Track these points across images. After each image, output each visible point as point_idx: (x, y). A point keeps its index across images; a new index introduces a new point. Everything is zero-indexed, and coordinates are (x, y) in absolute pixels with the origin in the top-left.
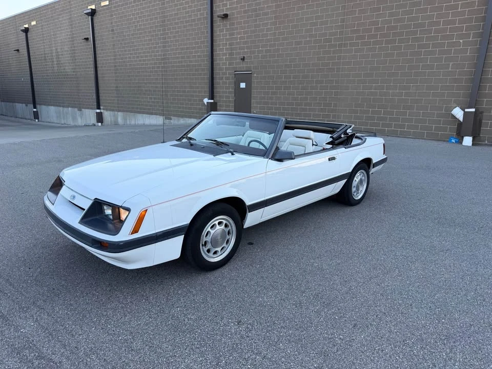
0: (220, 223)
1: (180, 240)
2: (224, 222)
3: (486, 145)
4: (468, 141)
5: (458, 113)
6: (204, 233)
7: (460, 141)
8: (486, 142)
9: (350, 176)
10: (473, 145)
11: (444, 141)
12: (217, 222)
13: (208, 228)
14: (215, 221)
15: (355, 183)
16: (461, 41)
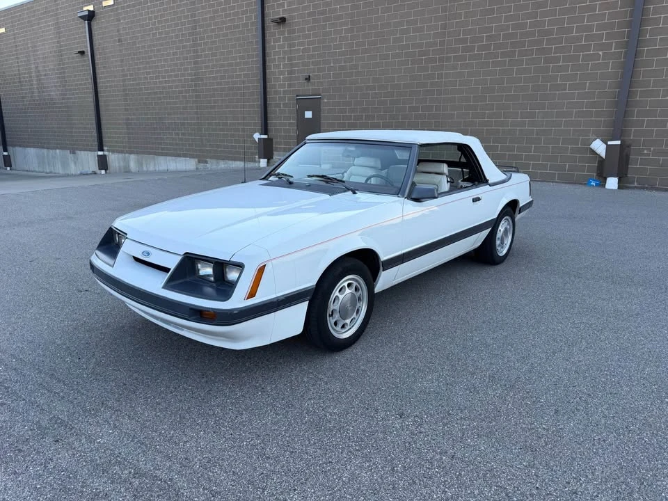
0: (349, 285)
1: (303, 307)
2: (355, 284)
3: (636, 187)
4: (612, 183)
5: (599, 147)
6: (332, 299)
7: (603, 184)
8: (636, 184)
9: (494, 224)
10: (619, 188)
11: (581, 184)
12: (346, 284)
13: (336, 293)
14: (344, 282)
15: (499, 234)
16: (601, 53)
